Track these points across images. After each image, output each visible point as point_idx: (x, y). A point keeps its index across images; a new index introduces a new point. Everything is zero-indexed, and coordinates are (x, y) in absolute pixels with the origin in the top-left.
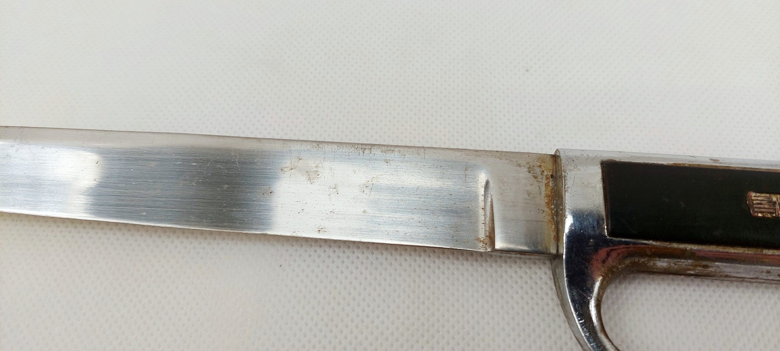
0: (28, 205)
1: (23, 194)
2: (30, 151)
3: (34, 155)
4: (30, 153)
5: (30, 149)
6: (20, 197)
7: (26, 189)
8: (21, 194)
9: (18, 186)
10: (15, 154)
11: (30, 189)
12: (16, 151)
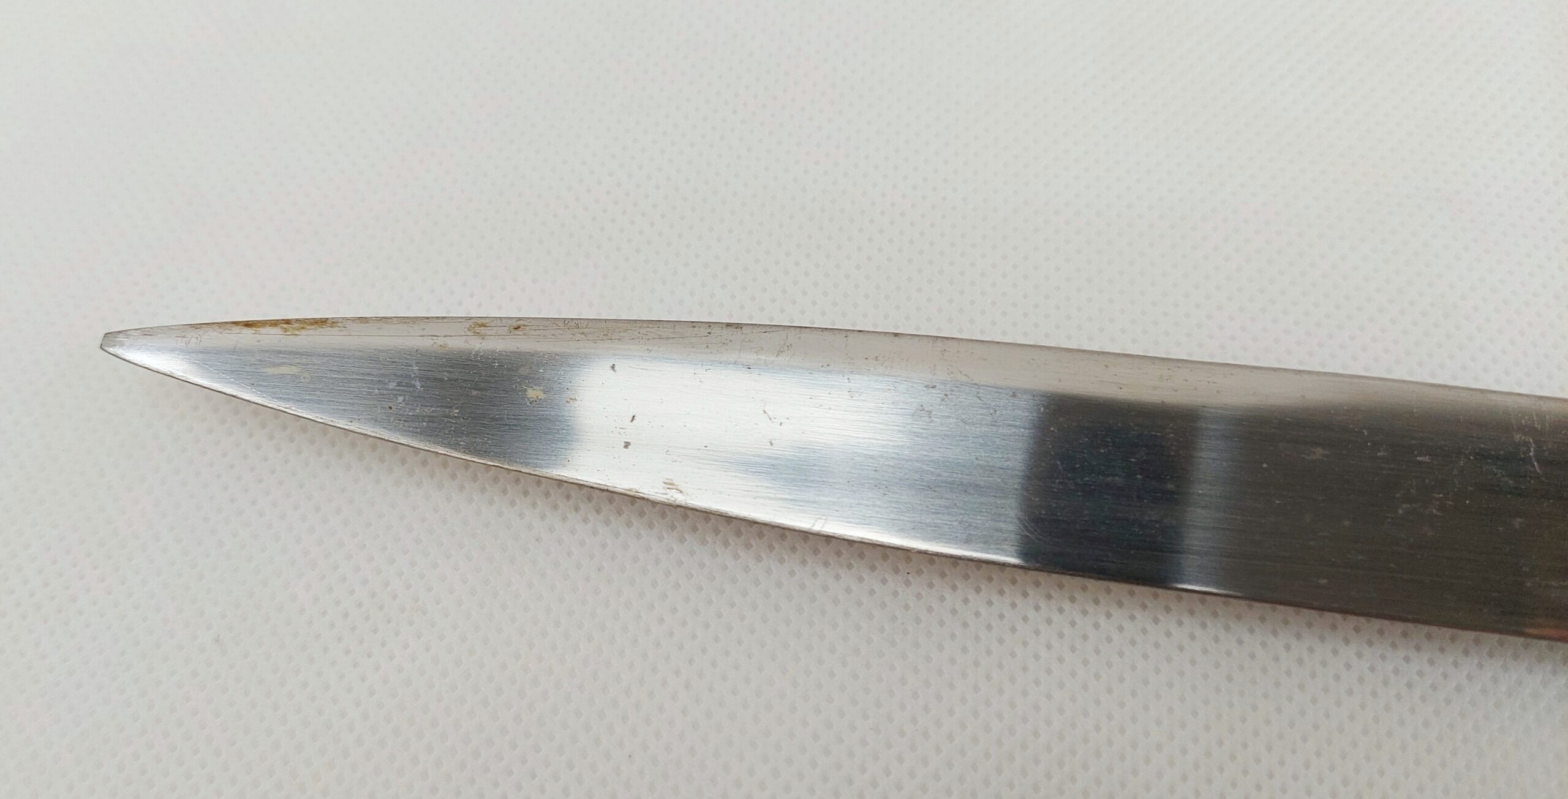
0: (1007, 543)
1: (987, 512)
2: (979, 401)
3: (992, 411)
4: (981, 408)
5: (979, 395)
6: (978, 519)
7: (991, 500)
8: (982, 512)
9: (966, 491)
10: (941, 407)
11: (1003, 501)
12: (943, 400)
